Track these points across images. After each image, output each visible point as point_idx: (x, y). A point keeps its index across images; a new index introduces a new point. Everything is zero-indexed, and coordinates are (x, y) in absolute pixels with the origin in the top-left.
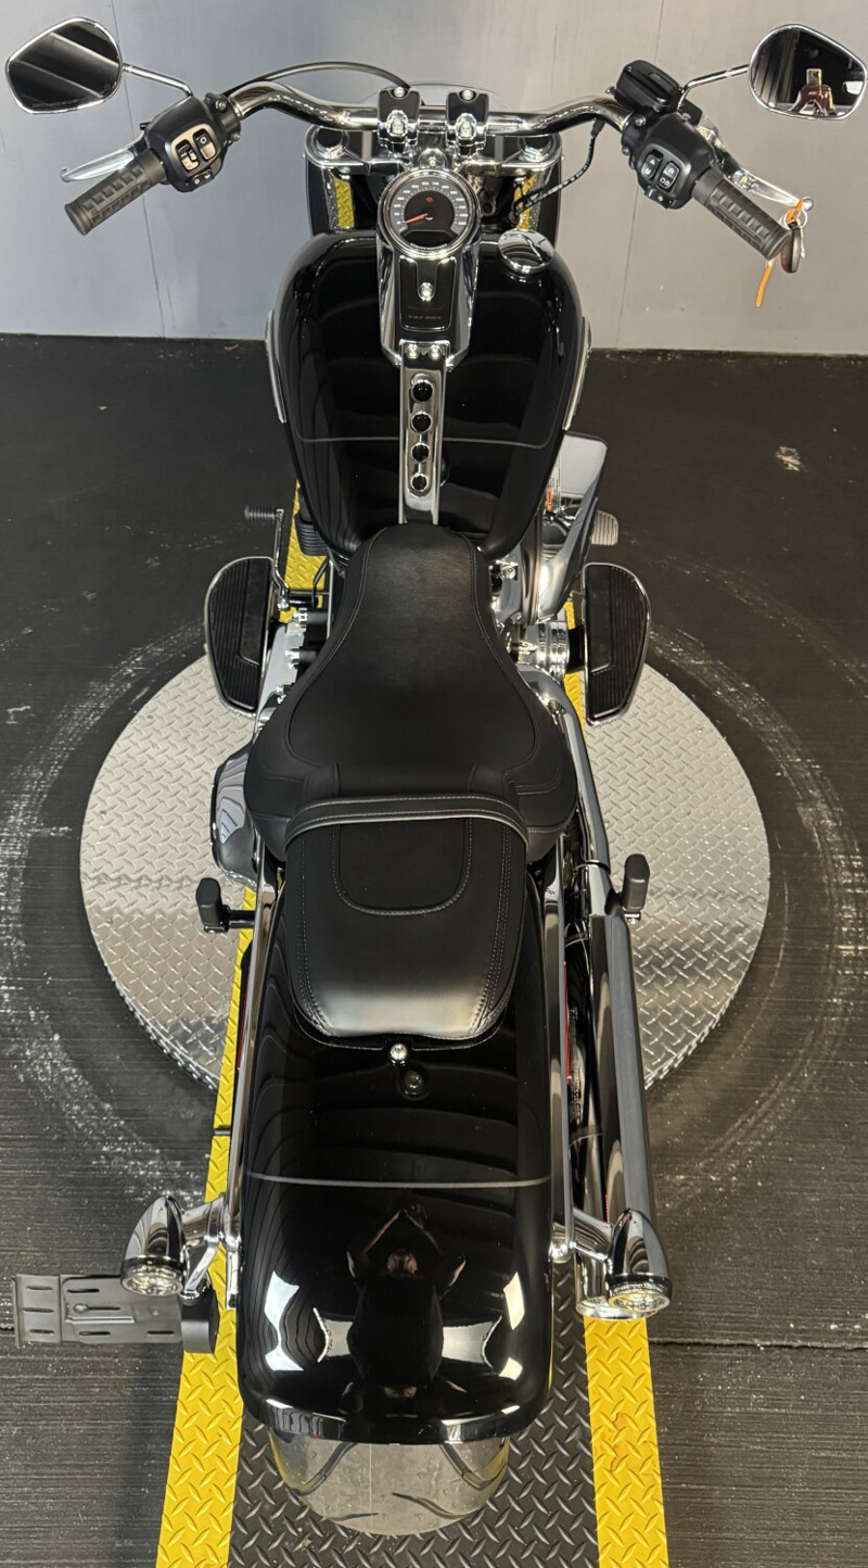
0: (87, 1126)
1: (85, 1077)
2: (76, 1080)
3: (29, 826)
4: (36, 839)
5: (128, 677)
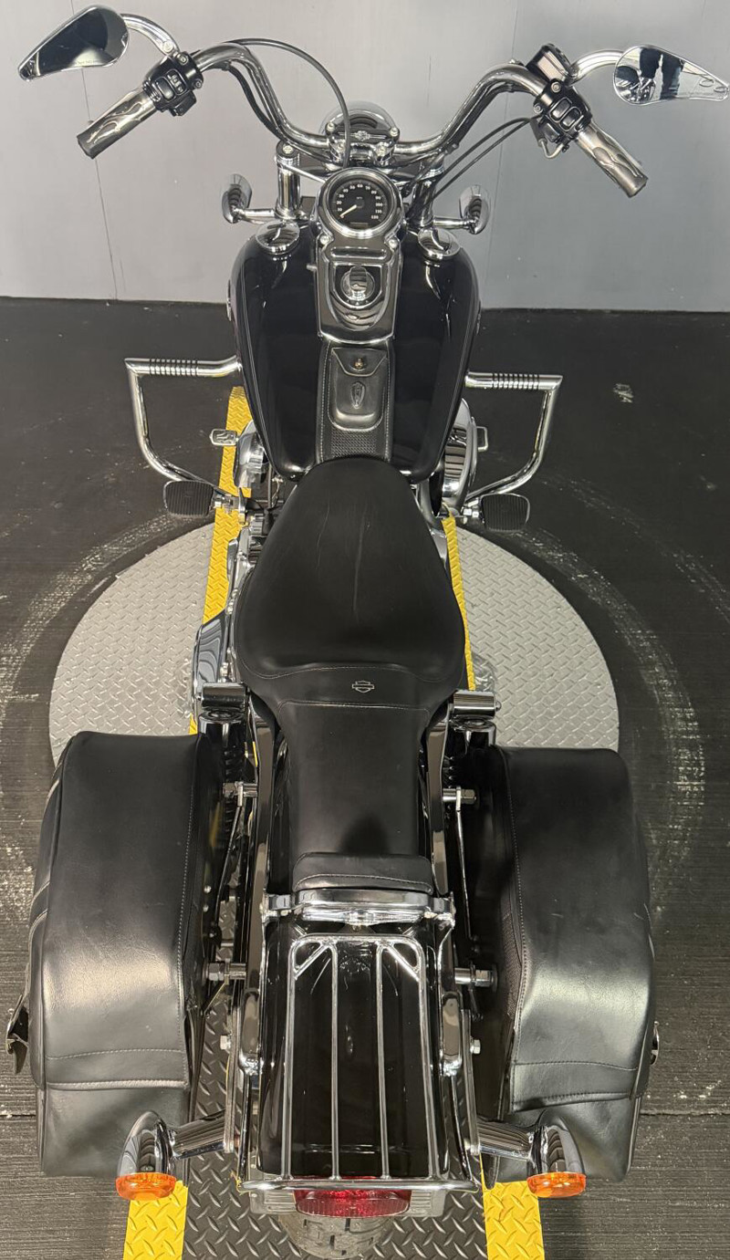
3: (6, 694)
4: (12, 703)
5: (89, 571)
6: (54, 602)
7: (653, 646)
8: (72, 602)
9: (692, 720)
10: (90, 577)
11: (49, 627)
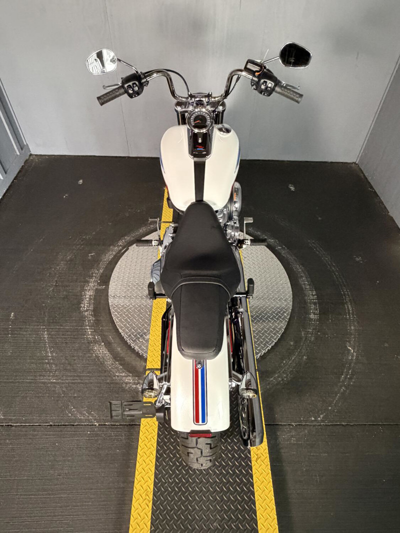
0: (112, 368)
1: (111, 355)
2: (108, 355)
3: (95, 286)
4: (97, 289)
5: (121, 245)
6: (109, 256)
7: (302, 271)
8: (115, 256)
9: (315, 295)
10: (121, 247)
11: (108, 264)
